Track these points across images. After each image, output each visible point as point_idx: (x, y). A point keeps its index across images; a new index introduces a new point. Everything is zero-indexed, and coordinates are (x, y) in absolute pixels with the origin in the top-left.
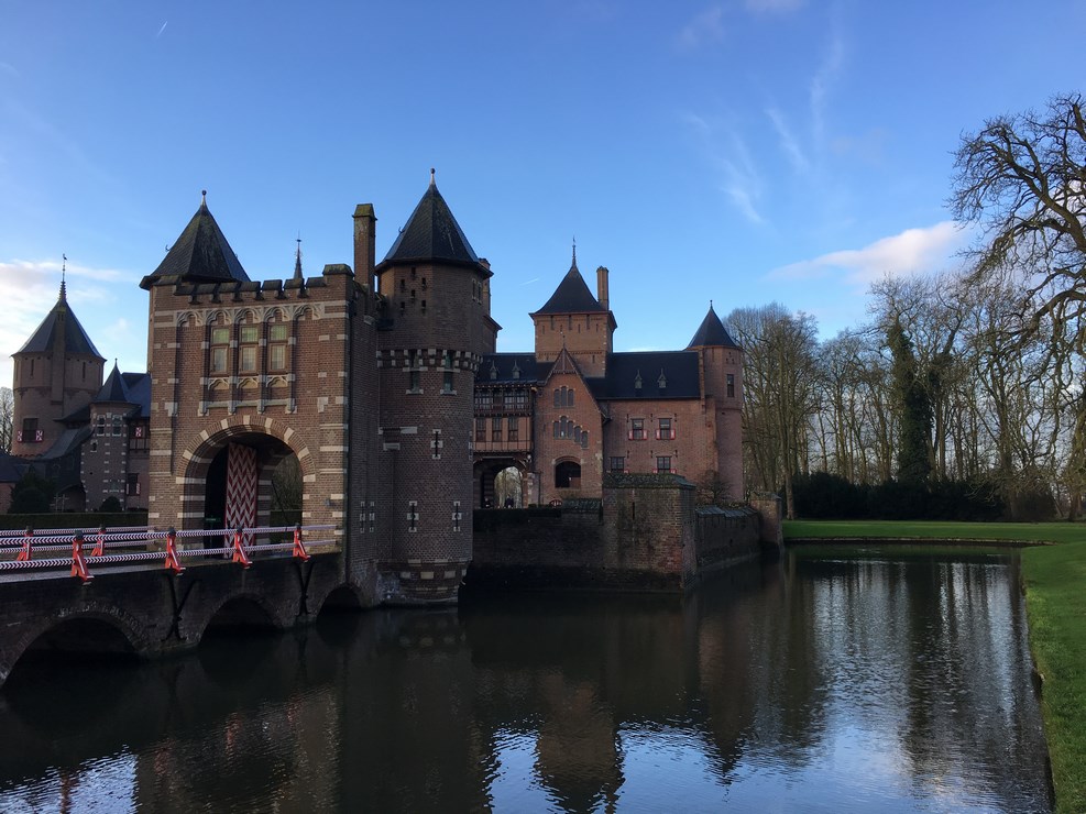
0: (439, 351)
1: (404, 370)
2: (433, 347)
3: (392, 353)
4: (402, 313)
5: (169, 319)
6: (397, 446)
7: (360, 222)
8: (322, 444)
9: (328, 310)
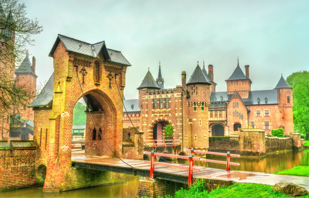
0: (200, 102)
1: (193, 107)
2: (199, 102)
3: (190, 103)
4: (192, 94)
5: (145, 97)
6: (192, 123)
7: (183, 76)
8: (177, 123)
9: (177, 95)
